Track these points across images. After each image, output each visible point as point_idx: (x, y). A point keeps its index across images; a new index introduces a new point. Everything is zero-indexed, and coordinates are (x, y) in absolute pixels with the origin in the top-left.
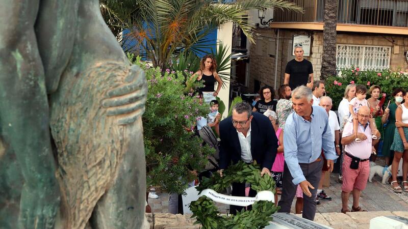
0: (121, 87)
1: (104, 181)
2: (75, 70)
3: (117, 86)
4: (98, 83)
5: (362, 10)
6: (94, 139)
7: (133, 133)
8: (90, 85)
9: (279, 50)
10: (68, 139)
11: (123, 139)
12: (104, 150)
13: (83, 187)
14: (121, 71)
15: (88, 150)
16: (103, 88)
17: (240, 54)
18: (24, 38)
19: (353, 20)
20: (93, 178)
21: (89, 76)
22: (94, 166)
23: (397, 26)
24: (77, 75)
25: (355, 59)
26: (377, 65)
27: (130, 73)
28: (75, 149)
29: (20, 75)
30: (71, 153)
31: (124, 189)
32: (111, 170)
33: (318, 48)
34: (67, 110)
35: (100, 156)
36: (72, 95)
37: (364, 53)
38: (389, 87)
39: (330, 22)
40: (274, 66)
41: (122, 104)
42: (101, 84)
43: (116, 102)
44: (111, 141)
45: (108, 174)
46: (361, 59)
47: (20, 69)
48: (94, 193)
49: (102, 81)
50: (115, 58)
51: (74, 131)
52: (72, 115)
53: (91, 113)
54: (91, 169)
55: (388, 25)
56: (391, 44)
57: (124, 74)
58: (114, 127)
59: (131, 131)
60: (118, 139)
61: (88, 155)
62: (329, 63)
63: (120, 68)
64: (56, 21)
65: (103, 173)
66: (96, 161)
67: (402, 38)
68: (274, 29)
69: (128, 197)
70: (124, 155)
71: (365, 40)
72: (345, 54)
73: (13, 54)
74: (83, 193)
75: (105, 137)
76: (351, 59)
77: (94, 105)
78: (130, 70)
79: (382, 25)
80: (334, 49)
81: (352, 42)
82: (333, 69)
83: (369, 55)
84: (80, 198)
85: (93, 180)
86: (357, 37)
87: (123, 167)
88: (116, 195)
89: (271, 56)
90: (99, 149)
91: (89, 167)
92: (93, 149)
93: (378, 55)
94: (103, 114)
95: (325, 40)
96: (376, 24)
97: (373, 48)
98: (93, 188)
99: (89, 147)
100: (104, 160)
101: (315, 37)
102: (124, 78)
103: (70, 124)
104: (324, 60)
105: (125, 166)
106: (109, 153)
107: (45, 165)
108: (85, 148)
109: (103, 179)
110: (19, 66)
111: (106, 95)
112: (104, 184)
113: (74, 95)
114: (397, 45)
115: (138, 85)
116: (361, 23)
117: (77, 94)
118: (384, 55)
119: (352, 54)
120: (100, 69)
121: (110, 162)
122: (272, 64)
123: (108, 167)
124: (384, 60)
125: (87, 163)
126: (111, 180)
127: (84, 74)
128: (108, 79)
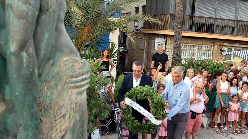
0: (78, 72)
1: (65, 126)
2: (51, 62)
3: (75, 72)
4: (65, 70)
5: (196, 23)
6: (61, 102)
7: (82, 98)
8: (60, 71)
9: (146, 46)
10: (46, 102)
11: (77, 102)
12: (66, 108)
13: (53, 130)
14: (78, 63)
15: (56, 108)
16: (67, 73)
17: (123, 48)
18: (28, 44)
19: (191, 29)
20: (59, 124)
21: (59, 66)
22: (60, 118)
23: (216, 33)
24: (52, 65)
25: (191, 53)
26: (205, 56)
27: (82, 64)
28: (49, 107)
29: (25, 65)
30: (47, 109)
31: (76, 131)
32: (69, 120)
33: (169, 45)
34: (46, 85)
35: (64, 112)
36: (49, 77)
37: (197, 49)
38: (212, 70)
39: (178, 30)
40: (143, 56)
41: (78, 82)
42: (66, 70)
43: (75, 81)
44: (70, 103)
45: (68, 122)
46: (195, 53)
47: (25, 62)
48: (59, 133)
49: (67, 69)
50: (74, 55)
51: (49, 97)
52: (49, 88)
53: (60, 87)
54: (58, 119)
55: (211, 33)
56: (213, 44)
57: (79, 65)
58: (72, 95)
59: (81, 97)
60: (74, 102)
61: (57, 111)
62: (177, 55)
63: (77, 61)
64: (44, 34)
65: (65, 121)
66: (61, 115)
67: (219, 41)
68: (144, 33)
69: (78, 136)
70: (77, 111)
71: (197, 41)
72: (186, 49)
73: (22, 53)
74: (53, 133)
75: (67, 101)
76: (189, 52)
77: (61, 82)
78: (82, 63)
79: (208, 33)
80: (180, 47)
81: (190, 43)
82: (179, 58)
83: (200, 50)
84: (51, 136)
85: (59, 126)
86: (193, 40)
87: (76, 118)
88: (71, 134)
89: (141, 49)
90: (64, 108)
91: (57, 118)
92: (60, 108)
93: (205, 50)
94: (66, 88)
95: (175, 41)
96: (204, 32)
97: (202, 46)
98: (58, 130)
99: (57, 107)
100: (66, 114)
101: (168, 39)
102: (79, 67)
103: (47, 93)
104: (174, 53)
105: (77, 118)
106: (69, 110)
107: (35, 117)
108: (55, 108)
109: (65, 125)
110: (24, 60)
111: (69, 76)
112: (65, 128)
113: (51, 77)
114: (216, 45)
115: (87, 71)
116: (195, 32)
117: (52, 76)
118: (209, 51)
119: (190, 50)
120: (66, 62)
121: (69, 115)
122: (142, 54)
123: (68, 118)
124: (208, 54)
125: (56, 116)
126: (69, 126)
127: (57, 64)
128: (70, 68)
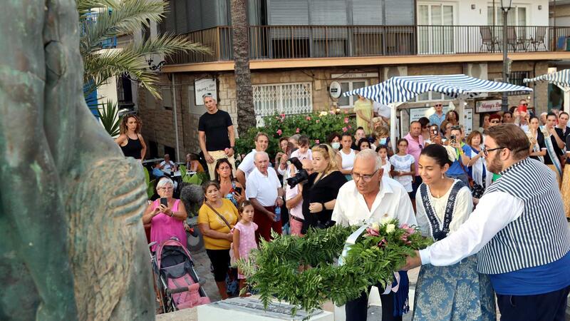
0: (127, 183)
1: (118, 288)
2: (74, 173)
3: (121, 183)
4: (103, 184)
5: (273, 41)
6: (103, 244)
7: (139, 231)
8: (94, 187)
9: (176, 100)
10: (75, 249)
11: (132, 239)
12: (114, 255)
13: (95, 299)
14: (123, 167)
15: (96, 258)
16: (109, 188)
17: (125, 109)
18: (41, 147)
19: (265, 54)
20: (105, 287)
21: (92, 177)
22: (107, 274)
23: (315, 57)
24: (77, 177)
25: (271, 101)
26: (298, 106)
27: (131, 168)
28: (82, 259)
29: (41, 188)
31: (137, 293)
32: (124, 275)
33: (225, 93)
34: (70, 217)
35: (111, 262)
36: (75, 201)
37: (281, 93)
38: (321, 132)
39: (242, 60)
40: (173, 121)
41: (129, 202)
42: (106, 183)
43: (124, 201)
44: (121, 244)
45: (121, 280)
46: (279, 100)
47: (41, 182)
48: (108, 302)
49: (107, 181)
50: (115, 153)
51: (81, 240)
52: (77, 222)
53: (97, 218)
54: (102, 278)
55: (305, 57)
56: (311, 79)
57: (125, 169)
58: (122, 229)
59: (137, 229)
60: (128, 239)
61: (98, 263)
62: (246, 110)
63: (121, 164)
64: (59, 123)
65: (116, 279)
66: (107, 268)
67: (322, 70)
68: (168, 73)
69: (141, 301)
70: (134, 256)
71: (280, 77)
72: (260, 96)
73: (32, 166)
74: (96, 305)
75: (114, 240)
76: (267, 102)
77: (100, 207)
78: (129, 164)
79: (298, 57)
80: (250, 93)
81: (266, 82)
82: (252, 117)
83: (287, 94)
84: (93, 312)
85: (106, 290)
86: (271, 75)
87: (134, 269)
88: (130, 301)
89: (167, 108)
90: (110, 254)
91: (100, 276)
92: (103, 256)
93: (298, 93)
94: (110, 216)
95: (238, 83)
96: (291, 57)
97: (291, 86)
98: (106, 298)
99: (97, 255)
100: (116, 266)
101: (221, 80)
102: (126, 173)
103: (76, 233)
104: (240, 108)
105: (136, 268)
106: (121, 256)
107: (67, 282)
108: (93, 258)
109: (117, 286)
110: (38, 179)
111: (112, 194)
112: (118, 291)
113: (78, 201)
114: (318, 79)
115: (142, 179)
116: (274, 58)
117: (81, 199)
118: (305, 93)
119: (267, 96)
120: (102, 168)
121: (123, 266)
122: (170, 118)
123: (121, 272)
124: (305, 99)
125: (97, 272)
126: (124, 286)
127: (86, 175)
128: (112, 178)
